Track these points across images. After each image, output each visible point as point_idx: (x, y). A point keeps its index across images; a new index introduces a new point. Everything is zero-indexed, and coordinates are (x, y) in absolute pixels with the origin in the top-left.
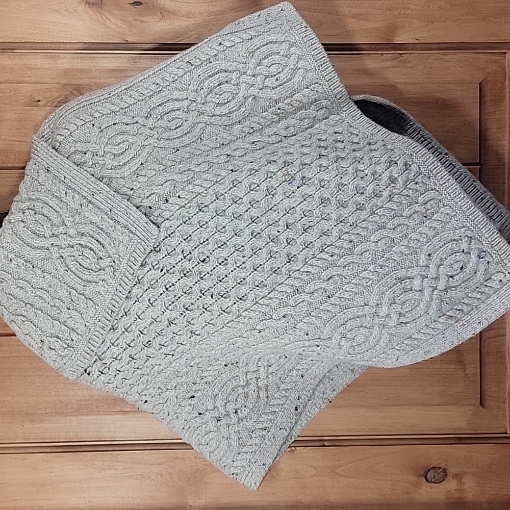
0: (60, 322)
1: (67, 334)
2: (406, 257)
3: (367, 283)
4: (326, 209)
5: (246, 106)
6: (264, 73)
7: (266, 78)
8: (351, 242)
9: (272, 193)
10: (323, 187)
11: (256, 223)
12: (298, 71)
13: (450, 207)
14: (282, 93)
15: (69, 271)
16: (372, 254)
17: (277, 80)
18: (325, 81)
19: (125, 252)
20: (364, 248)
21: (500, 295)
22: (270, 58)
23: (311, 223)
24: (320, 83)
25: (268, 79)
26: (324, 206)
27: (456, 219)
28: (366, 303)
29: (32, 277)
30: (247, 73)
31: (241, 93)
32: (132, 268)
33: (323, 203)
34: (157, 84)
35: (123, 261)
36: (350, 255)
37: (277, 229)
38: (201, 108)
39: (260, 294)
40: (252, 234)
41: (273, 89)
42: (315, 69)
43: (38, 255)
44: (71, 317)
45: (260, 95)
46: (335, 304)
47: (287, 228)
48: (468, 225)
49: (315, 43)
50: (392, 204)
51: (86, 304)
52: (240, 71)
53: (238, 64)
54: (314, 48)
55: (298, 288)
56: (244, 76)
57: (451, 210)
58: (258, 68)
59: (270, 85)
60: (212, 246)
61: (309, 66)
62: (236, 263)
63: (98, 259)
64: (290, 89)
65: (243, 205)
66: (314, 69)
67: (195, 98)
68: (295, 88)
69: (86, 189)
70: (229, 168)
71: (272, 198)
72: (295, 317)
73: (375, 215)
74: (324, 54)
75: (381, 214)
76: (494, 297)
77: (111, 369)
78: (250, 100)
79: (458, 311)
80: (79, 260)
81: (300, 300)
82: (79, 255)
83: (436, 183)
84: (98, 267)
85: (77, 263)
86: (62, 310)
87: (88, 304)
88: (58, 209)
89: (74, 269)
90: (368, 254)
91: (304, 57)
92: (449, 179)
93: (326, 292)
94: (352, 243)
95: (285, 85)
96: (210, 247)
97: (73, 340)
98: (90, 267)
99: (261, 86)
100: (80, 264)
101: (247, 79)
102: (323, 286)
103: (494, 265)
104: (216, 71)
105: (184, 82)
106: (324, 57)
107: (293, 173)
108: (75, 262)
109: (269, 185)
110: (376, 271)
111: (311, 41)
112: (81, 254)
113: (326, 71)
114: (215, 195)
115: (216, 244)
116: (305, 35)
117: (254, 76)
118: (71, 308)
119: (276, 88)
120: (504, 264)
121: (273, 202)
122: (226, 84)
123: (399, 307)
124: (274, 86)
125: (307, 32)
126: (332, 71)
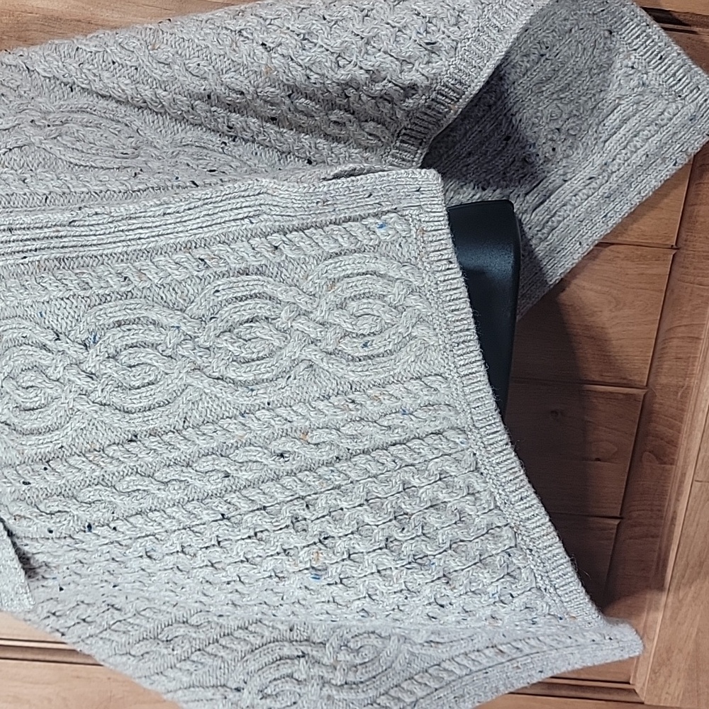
5: (290, 377)
6: (345, 325)
7: (345, 336)
12: (411, 342)
14: (367, 373)
17: (365, 345)
18: (457, 375)
22: (365, 301)
24: (447, 375)
25: (348, 338)
30: (312, 316)
31: (287, 349)
34: (125, 278)
38: (201, 356)
41: (353, 359)
42: (445, 347)
45: (324, 365)
49: (456, 299)
52: (298, 307)
53: (301, 292)
54: (453, 308)
56: (302, 319)
58: (336, 313)
59: (348, 350)
61: (434, 338)
64: (385, 372)
66: (441, 347)
67: (195, 333)
68: (395, 371)
70: (219, 509)
74: (469, 324)
78: (302, 368)
91: (431, 318)
95: (378, 359)
99: (330, 348)
101: (308, 327)
104: (253, 292)
105: (182, 292)
106: (468, 330)
111: (452, 292)
113: (465, 357)
116: (442, 279)
117: (323, 324)
119: (360, 360)
122: (264, 324)
124: (356, 355)
125: (448, 272)
126: (476, 361)
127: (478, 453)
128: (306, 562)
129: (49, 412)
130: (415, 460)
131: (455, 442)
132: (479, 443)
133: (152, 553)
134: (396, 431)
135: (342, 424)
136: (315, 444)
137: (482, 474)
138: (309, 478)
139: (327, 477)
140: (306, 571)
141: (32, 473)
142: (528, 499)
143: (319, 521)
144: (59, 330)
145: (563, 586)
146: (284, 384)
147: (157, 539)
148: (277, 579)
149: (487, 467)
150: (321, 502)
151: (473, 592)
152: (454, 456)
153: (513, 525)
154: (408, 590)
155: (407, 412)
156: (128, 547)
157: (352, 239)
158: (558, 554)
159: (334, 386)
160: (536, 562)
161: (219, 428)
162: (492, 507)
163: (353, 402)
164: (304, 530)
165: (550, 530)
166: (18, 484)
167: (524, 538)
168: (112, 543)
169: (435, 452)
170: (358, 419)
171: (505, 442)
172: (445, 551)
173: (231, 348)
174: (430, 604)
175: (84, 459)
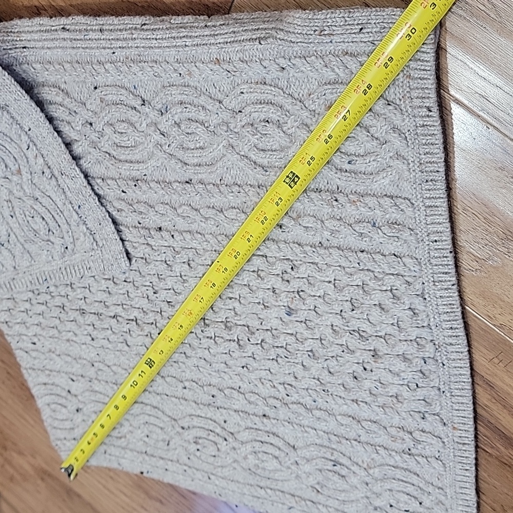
12: (388, 170)
17: (350, 163)
18: (422, 204)
24: (414, 203)
41: (341, 169)
42: (415, 180)
49: (432, 144)
53: (304, 108)
54: (427, 151)
59: (338, 162)
74: (439, 167)
91: (407, 155)
106: (437, 172)
111: (428, 138)
113: (431, 191)
119: (346, 172)
124: (344, 167)
126: (439, 198)
127: (426, 284)
128: (284, 302)
129: (137, 151)
130: (375, 268)
131: (409, 269)
132: (429, 277)
133: (191, 262)
134: (365, 239)
135: (326, 218)
136: (304, 227)
137: (425, 299)
138: (298, 250)
140: (283, 308)
141: (127, 186)
142: (457, 330)
143: (298, 280)
144: (146, 99)
145: (458, 396)
147: (197, 253)
148: (263, 307)
149: (431, 297)
150: (302, 269)
151: (390, 371)
153: (437, 343)
154: (347, 347)
155: (377, 225)
156: (178, 253)
158: (464, 375)
159: (325, 184)
160: (444, 373)
161: (242, 191)
162: (425, 325)
163: (336, 200)
164: (288, 281)
165: (465, 358)
166: (119, 192)
167: (442, 355)
168: (169, 247)
170: (338, 218)
171: (452, 283)
174: (358, 363)
175: (159, 186)
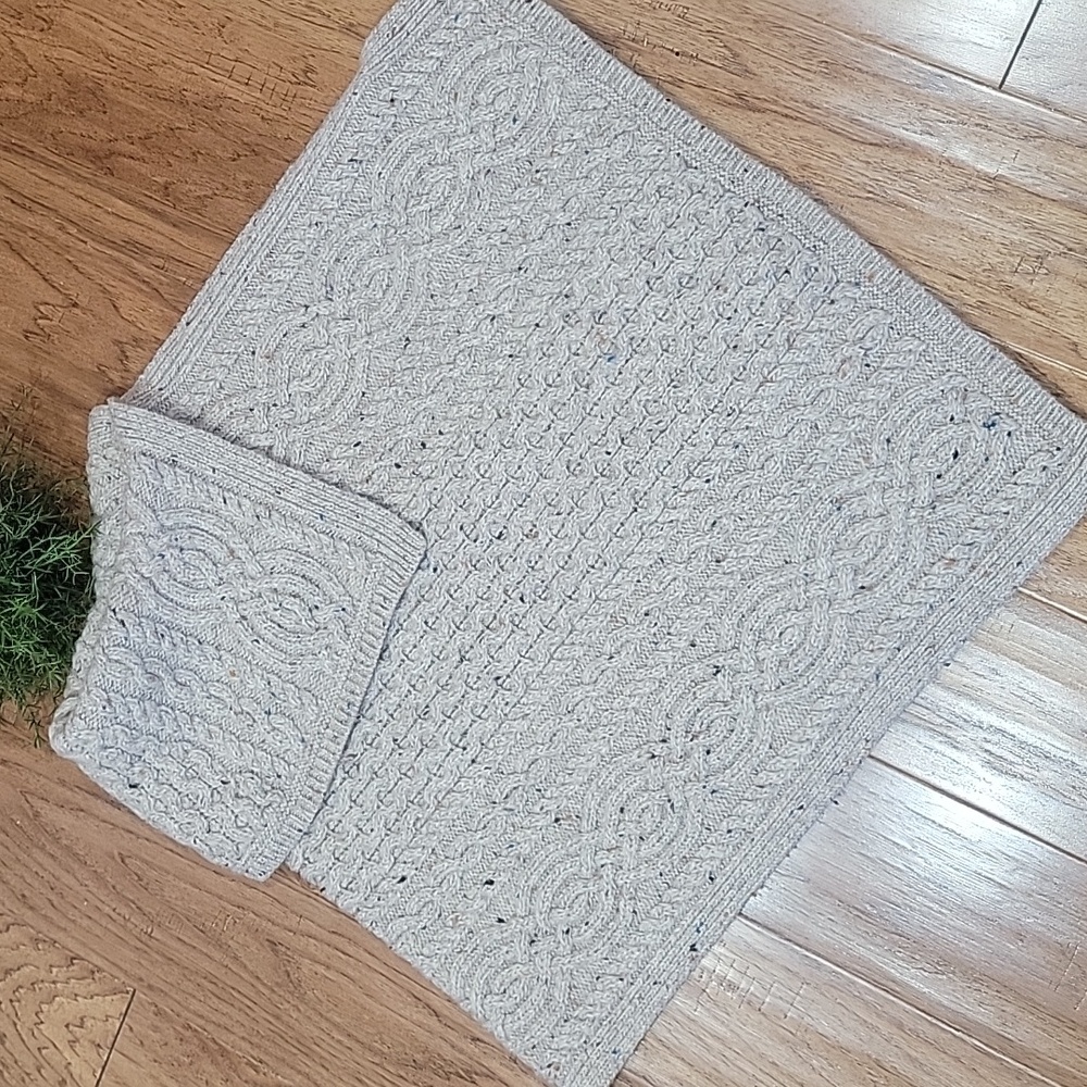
0: (252, 744)
1: (269, 765)
2: (845, 453)
3: (782, 519)
4: (680, 392)
5: (479, 193)
6: (488, 118)
7: (495, 125)
8: (737, 447)
9: (585, 382)
10: (667, 351)
11: (569, 446)
12: (548, 89)
13: (914, 335)
14: (533, 140)
15: (261, 641)
16: (782, 462)
19: (361, 588)
20: (763, 454)
21: (1050, 498)
22: (488, 86)
23: (661, 424)
25: (498, 126)
26: (675, 387)
27: (928, 358)
28: (788, 560)
29: (200, 661)
31: (461, 173)
32: (380, 616)
33: (672, 381)
35: (361, 604)
36: (741, 472)
37: (605, 449)
39: (600, 581)
40: (568, 468)
41: (515, 139)
43: (203, 621)
44: (274, 729)
45: (497, 162)
46: (732, 572)
47: (623, 443)
48: (955, 365)
50: (794, 353)
51: (300, 698)
52: (444, 133)
53: (438, 121)
54: (560, 35)
55: (662, 555)
56: (454, 140)
57: (916, 342)
58: (475, 114)
59: (506, 134)
60: (508, 506)
61: (563, 70)
62: (550, 529)
63: (310, 610)
64: (545, 128)
65: (540, 418)
68: (553, 121)
69: (260, 485)
70: (504, 352)
71: (586, 392)
72: (667, 612)
73: (769, 384)
74: (582, 39)
75: (778, 379)
76: (1039, 505)
77: (361, 767)
78: (483, 178)
79: (968, 547)
80: (276, 619)
81: (668, 577)
82: (276, 610)
83: (875, 292)
84: (313, 623)
85: (273, 625)
86: (256, 718)
87: (303, 698)
88: (218, 532)
89: (269, 636)
90: (773, 464)
91: (548, 57)
92: (900, 281)
93: (712, 552)
94: (741, 447)
95: (533, 123)
96: (505, 509)
97: (279, 777)
98: (298, 628)
99: (492, 145)
100: (279, 626)
101: (463, 142)
102: (705, 543)
103: (1024, 437)
104: (404, 151)
105: (360, 198)
107: (611, 336)
108: (270, 623)
109: (576, 369)
110: (795, 494)
111: (549, 24)
112: (278, 606)
114: (494, 411)
115: (514, 501)
116: (534, 19)
117: (472, 131)
118: (273, 710)
119: (521, 135)
120: (1046, 433)
121: (589, 399)
123: (849, 555)
125: (534, 10)
127: (680, 151)
130: (629, 194)
131: (654, 155)
132: (676, 142)
137: (695, 167)
139: (568, 262)
146: (478, 203)
149: (698, 159)
152: (661, 168)
153: (752, 201)
157: (442, 47)
160: (792, 224)
162: (721, 192)
165: (790, 188)
167: (769, 207)
169: (642, 174)
171: (699, 127)
172: (703, 260)
173: (422, 208)
